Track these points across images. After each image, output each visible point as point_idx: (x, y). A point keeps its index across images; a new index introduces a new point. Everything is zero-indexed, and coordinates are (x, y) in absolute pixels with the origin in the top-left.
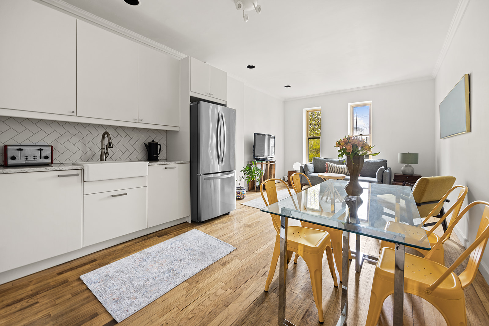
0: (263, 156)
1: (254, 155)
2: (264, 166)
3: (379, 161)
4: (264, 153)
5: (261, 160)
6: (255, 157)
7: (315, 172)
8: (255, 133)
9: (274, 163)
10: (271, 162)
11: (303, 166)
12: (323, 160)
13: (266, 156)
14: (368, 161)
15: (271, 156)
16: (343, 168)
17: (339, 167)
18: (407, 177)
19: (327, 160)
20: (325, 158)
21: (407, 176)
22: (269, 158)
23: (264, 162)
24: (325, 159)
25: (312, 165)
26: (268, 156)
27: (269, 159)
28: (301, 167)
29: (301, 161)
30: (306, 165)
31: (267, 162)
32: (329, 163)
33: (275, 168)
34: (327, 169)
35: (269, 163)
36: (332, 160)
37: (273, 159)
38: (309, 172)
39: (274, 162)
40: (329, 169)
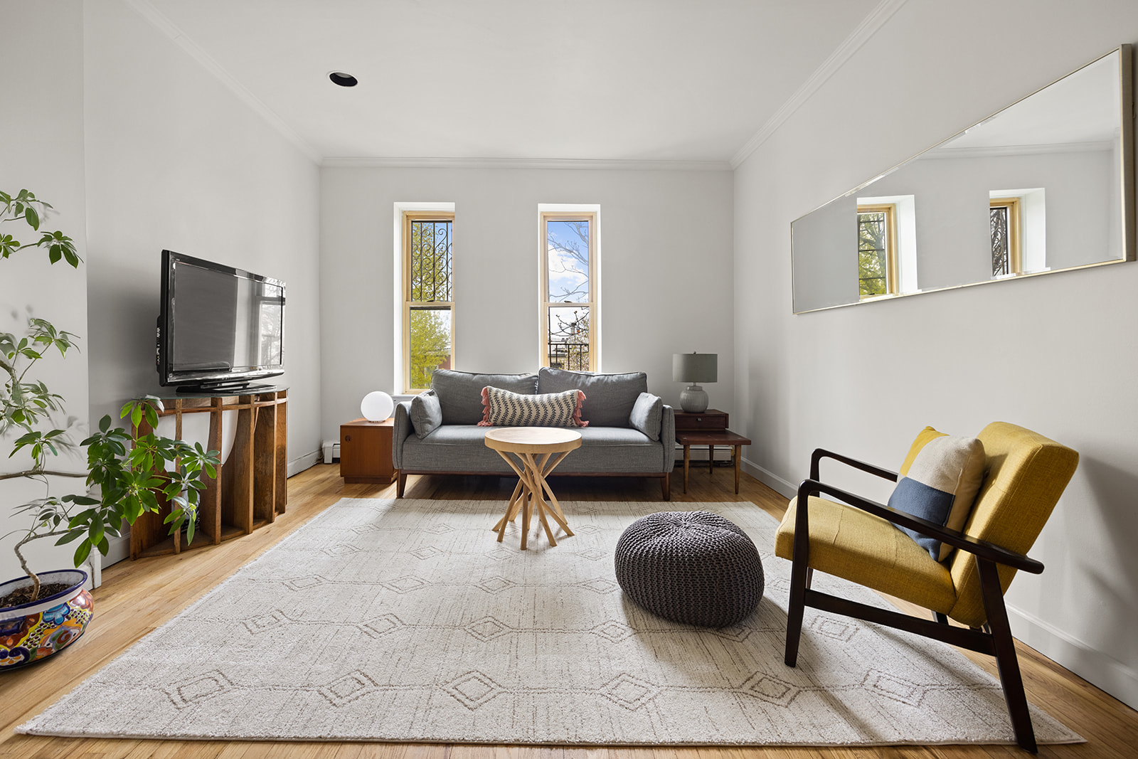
0: (227, 370)
1: (164, 367)
2: (228, 420)
3: (629, 377)
4: (230, 355)
5: (211, 391)
6: (172, 379)
7: (446, 422)
8: (166, 254)
9: (282, 401)
10: (266, 397)
11: (408, 405)
12: (468, 380)
13: (238, 369)
14: (603, 380)
15: (265, 372)
16: (538, 403)
17: (526, 401)
18: (699, 419)
19: (482, 379)
20: (475, 374)
21: (699, 417)
22: (253, 379)
23: (227, 400)
24: (476, 377)
25: (432, 397)
26: (252, 369)
27: (253, 383)
28: (400, 409)
29: (388, 388)
30: (418, 403)
31: (244, 400)
32: (495, 389)
33: (283, 423)
34: (488, 410)
35: (257, 404)
36: (498, 379)
37: (277, 384)
38: (429, 427)
39: (282, 394)
40: (496, 411)
